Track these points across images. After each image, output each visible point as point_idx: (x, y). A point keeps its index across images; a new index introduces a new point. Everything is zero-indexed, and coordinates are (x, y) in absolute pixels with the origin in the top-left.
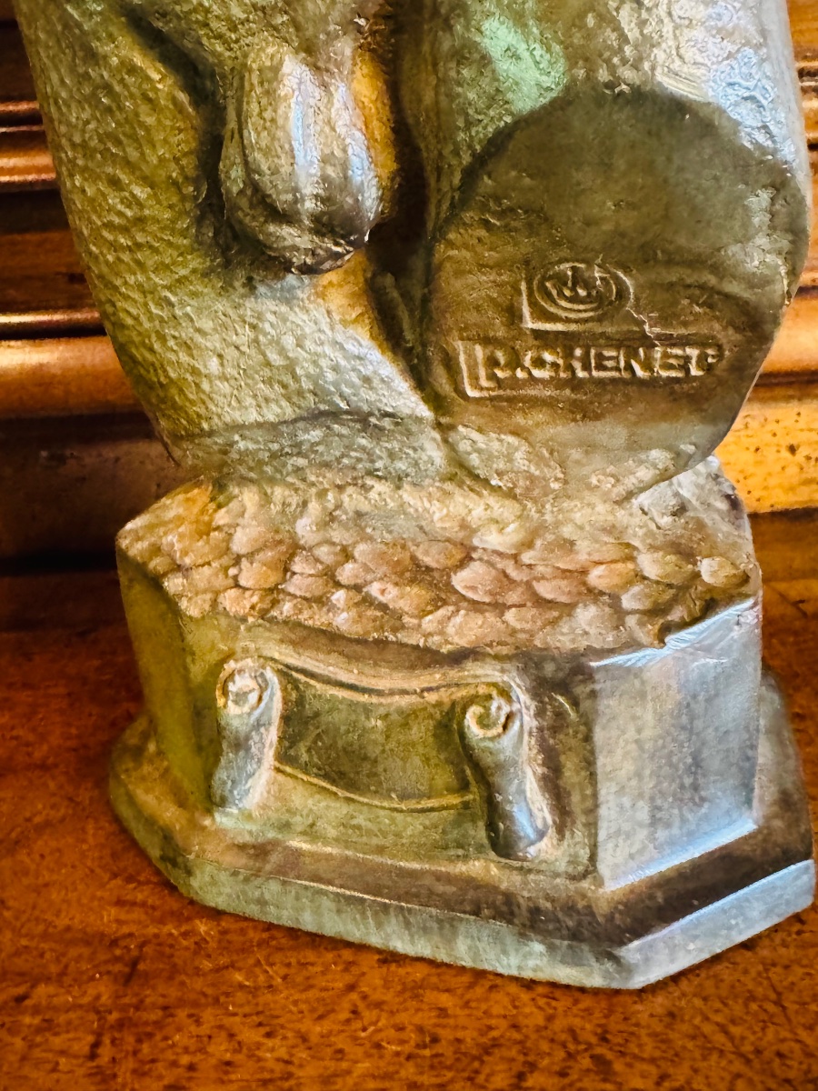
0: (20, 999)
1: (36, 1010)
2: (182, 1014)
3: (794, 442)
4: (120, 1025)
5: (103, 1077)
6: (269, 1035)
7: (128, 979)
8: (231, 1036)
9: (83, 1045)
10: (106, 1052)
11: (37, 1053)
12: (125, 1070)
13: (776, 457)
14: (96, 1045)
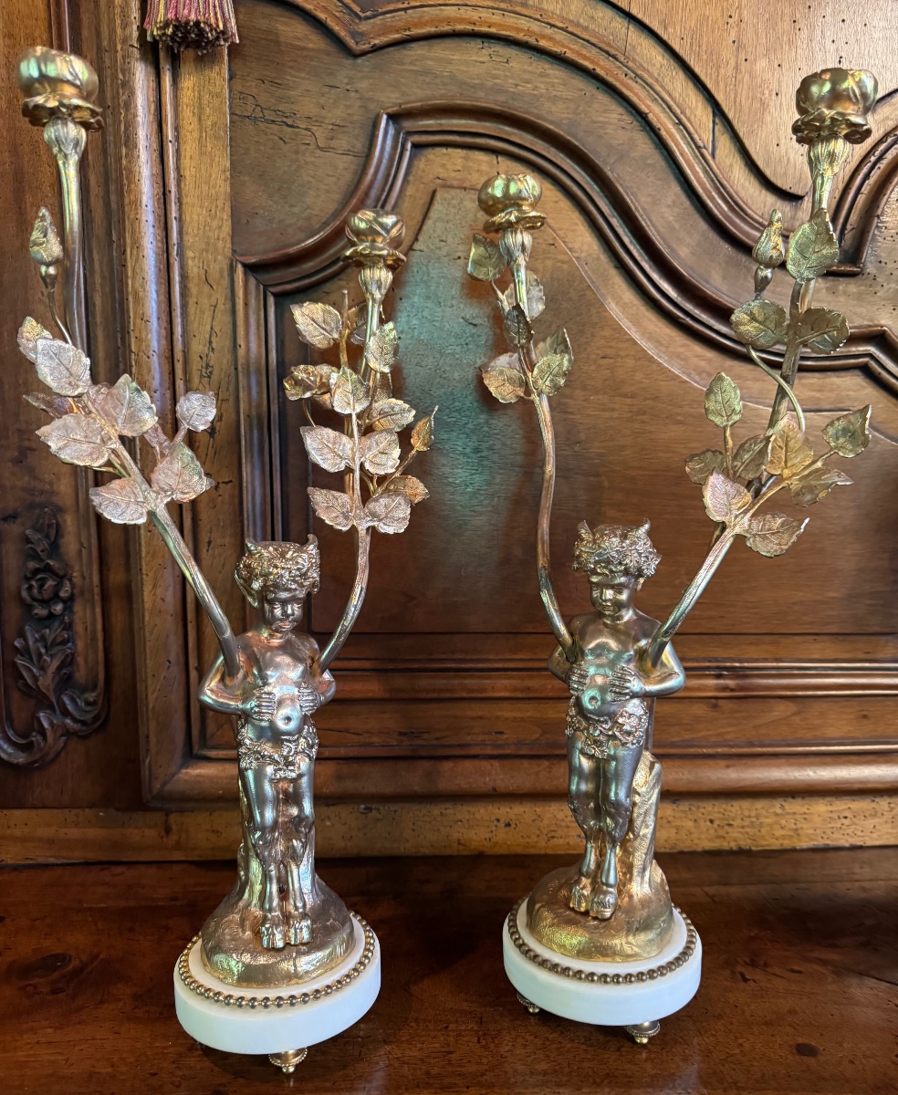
0: (447, 1027)
1: (453, 1031)
2: (504, 1032)
3: (712, 818)
4: (484, 1035)
5: (486, 1047)
6: (536, 1038)
7: (481, 1023)
8: (524, 1038)
9: (475, 1039)
10: (484, 1043)
11: (460, 1042)
12: (492, 1046)
13: (705, 825)
14: (479, 1040)
